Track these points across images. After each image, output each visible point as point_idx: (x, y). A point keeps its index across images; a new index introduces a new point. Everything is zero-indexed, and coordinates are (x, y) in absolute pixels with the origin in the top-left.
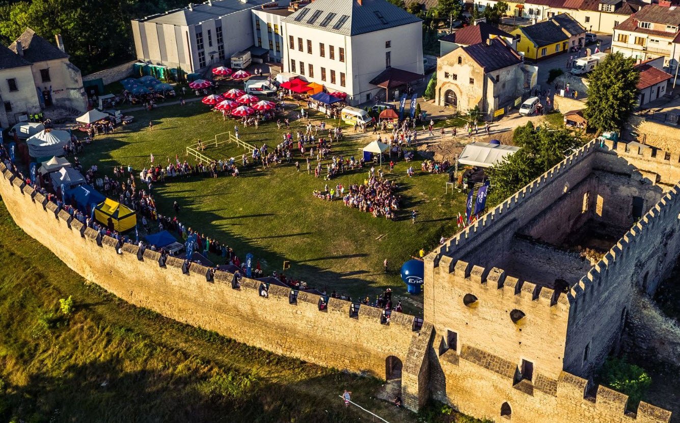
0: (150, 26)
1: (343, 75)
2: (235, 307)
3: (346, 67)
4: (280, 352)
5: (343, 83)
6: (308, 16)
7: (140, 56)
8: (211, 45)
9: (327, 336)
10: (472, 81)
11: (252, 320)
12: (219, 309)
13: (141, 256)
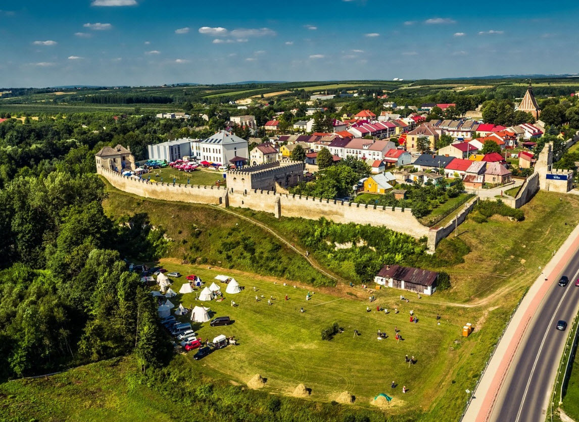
0: (155, 147)
1: (220, 158)
2: (185, 193)
3: (221, 156)
4: (196, 202)
5: (220, 161)
6: (209, 141)
7: (150, 156)
8: (176, 153)
9: (207, 195)
10: (260, 157)
11: (189, 195)
12: (182, 194)
13: (162, 184)
